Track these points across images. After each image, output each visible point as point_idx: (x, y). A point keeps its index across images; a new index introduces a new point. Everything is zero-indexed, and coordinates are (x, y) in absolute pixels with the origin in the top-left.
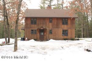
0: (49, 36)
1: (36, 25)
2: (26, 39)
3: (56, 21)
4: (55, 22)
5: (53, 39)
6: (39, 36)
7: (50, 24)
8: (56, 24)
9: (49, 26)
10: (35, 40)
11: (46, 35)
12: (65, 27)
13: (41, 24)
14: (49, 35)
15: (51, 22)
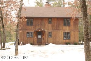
0: (48, 40)
1: (32, 27)
2: (21, 43)
3: (56, 21)
4: (55, 23)
5: (53, 43)
6: (36, 40)
7: (50, 25)
8: (56, 25)
9: (48, 28)
10: (32, 44)
11: (44, 38)
12: (67, 29)
13: (38, 25)
14: (47, 38)
15: (50, 22)
